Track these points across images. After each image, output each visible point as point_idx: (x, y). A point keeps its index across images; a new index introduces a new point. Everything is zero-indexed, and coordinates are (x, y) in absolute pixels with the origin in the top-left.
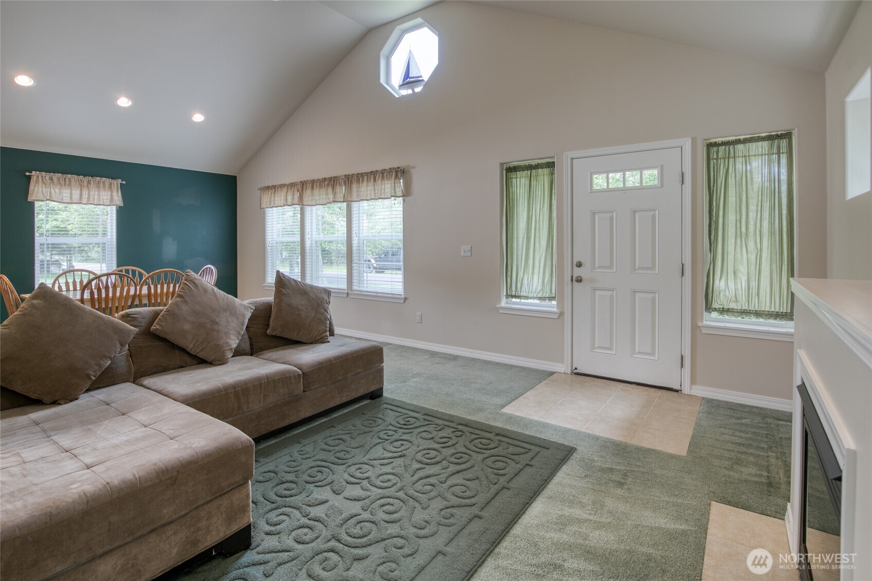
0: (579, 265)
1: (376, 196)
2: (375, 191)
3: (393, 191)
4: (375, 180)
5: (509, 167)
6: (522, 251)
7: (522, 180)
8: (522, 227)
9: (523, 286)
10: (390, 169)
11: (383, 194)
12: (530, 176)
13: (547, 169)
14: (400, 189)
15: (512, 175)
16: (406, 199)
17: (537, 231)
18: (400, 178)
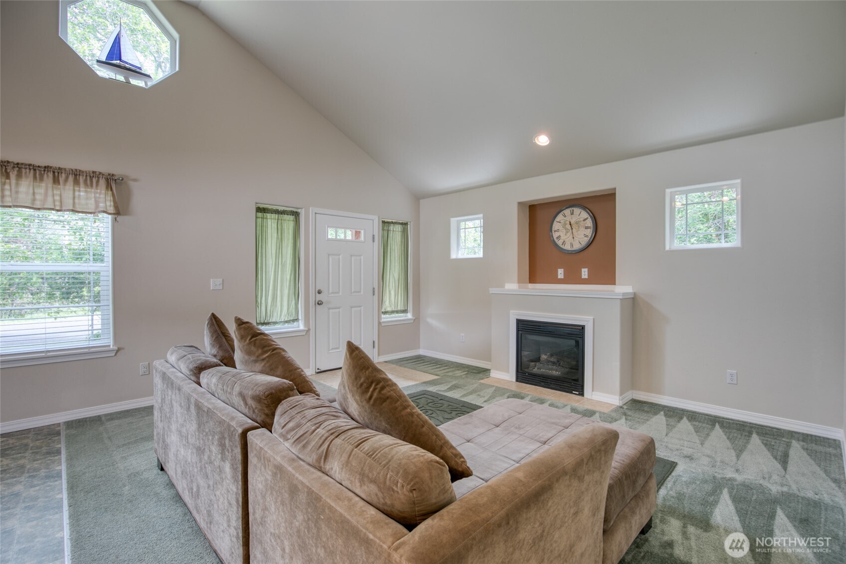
0: (319, 292)
1: (61, 206)
2: (57, 198)
3: (101, 205)
4: (56, 181)
5: (259, 207)
6: (270, 283)
7: (271, 222)
8: (271, 262)
9: (271, 315)
10: (94, 172)
11: (77, 206)
12: (278, 219)
13: (291, 216)
14: (112, 203)
15: (260, 215)
16: (119, 218)
17: (284, 266)
18: (114, 188)
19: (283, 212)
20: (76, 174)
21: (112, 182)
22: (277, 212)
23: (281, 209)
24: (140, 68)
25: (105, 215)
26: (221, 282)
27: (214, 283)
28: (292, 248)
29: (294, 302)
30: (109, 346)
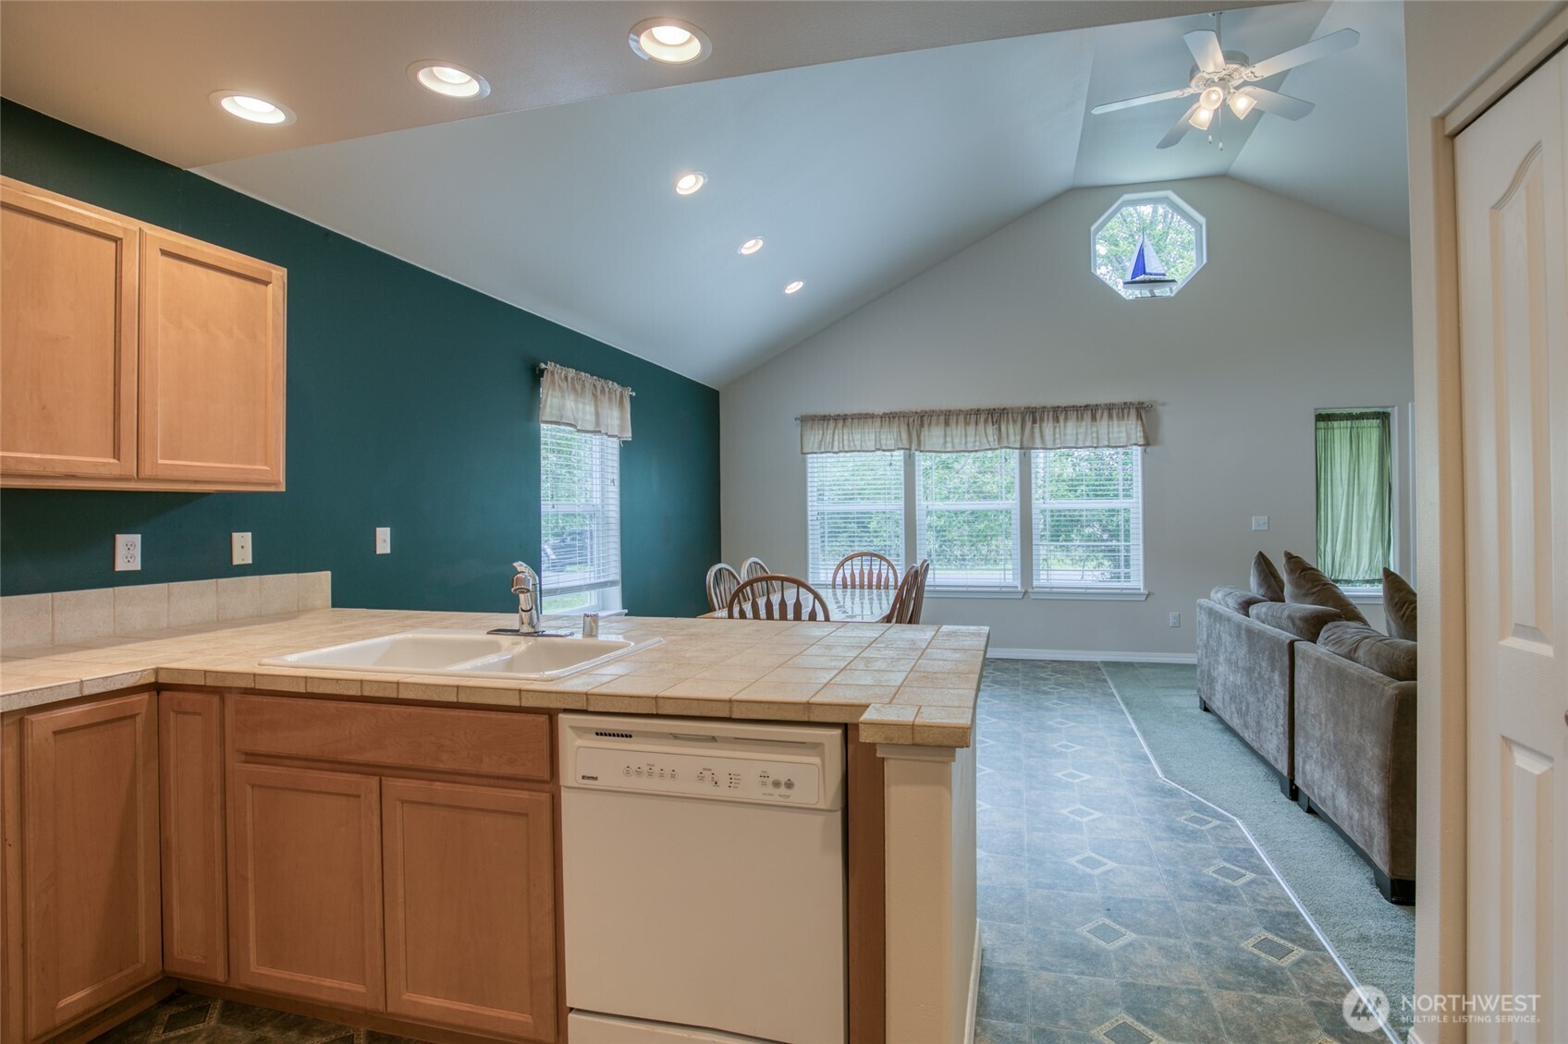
1: (1098, 442)
2: (1095, 435)
3: (1133, 437)
4: (1094, 418)
5: (1320, 414)
6: (1339, 523)
7: (1340, 431)
8: (1340, 491)
9: (1343, 566)
10: (1125, 403)
11: (1111, 441)
12: (1351, 428)
13: (1375, 421)
14: (1142, 434)
15: (1322, 424)
16: (1149, 449)
17: (1362, 497)
18: (1143, 417)
19: (1361, 416)
20: (1110, 408)
21: (1142, 411)
22: (1350, 417)
23: (1355, 411)
24: (1164, 275)
25: (1134, 447)
26: (1266, 521)
27: (1257, 522)
28: (1377, 469)
29: (1380, 552)
30: (1140, 589)
